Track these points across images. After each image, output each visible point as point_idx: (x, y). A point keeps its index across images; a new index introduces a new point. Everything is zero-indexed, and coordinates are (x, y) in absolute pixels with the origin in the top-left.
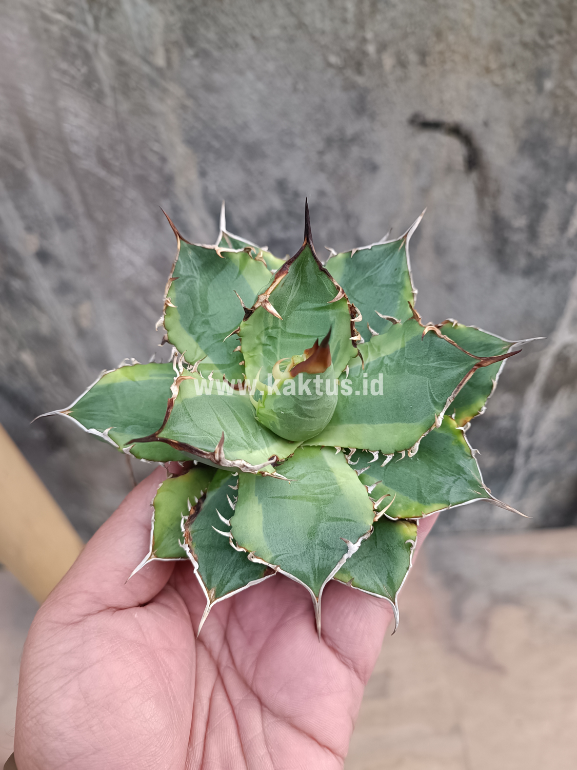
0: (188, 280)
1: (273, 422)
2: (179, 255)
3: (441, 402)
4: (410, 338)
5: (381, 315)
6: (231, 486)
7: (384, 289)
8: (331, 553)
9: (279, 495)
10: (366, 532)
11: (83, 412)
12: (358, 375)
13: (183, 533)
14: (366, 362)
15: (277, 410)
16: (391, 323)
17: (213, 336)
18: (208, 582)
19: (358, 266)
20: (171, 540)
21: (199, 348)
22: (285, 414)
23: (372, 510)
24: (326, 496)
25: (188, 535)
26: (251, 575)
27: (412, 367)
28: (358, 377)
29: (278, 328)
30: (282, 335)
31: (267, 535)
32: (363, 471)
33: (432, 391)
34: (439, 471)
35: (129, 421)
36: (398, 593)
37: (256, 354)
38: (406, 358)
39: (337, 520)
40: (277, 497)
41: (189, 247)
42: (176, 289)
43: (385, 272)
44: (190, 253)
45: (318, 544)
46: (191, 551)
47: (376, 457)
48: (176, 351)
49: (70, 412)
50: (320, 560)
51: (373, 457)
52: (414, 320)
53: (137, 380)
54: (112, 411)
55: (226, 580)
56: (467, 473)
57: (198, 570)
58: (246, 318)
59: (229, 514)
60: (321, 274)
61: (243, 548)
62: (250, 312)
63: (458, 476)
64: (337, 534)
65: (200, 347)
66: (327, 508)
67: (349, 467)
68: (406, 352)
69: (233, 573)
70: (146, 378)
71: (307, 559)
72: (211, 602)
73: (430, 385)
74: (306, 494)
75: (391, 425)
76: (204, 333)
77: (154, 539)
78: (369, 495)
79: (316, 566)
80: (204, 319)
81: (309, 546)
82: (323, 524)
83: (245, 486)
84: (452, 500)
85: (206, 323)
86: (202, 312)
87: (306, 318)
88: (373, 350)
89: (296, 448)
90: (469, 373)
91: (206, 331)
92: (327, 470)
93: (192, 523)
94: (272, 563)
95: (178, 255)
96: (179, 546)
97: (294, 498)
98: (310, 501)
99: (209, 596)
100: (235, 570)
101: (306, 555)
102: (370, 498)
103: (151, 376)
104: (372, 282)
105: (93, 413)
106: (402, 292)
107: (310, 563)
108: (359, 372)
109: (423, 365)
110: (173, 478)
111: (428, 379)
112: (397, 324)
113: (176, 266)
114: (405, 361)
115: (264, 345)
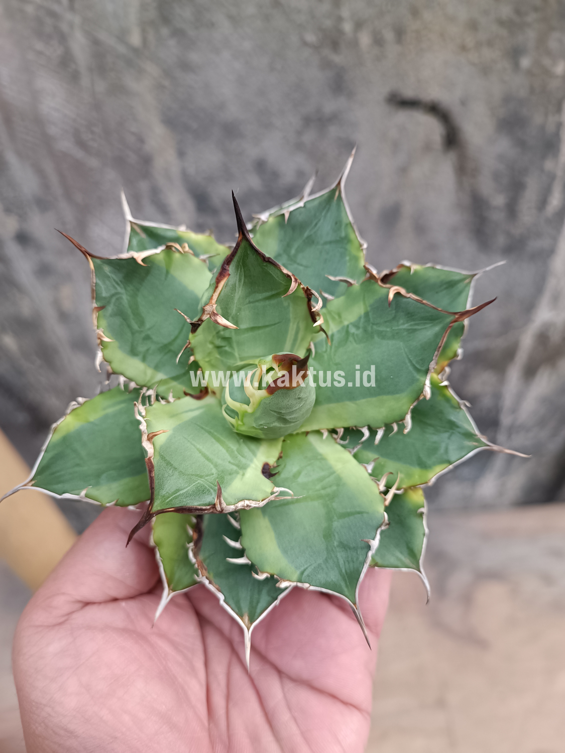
0: (113, 300)
2: (96, 276)
3: (423, 369)
4: (371, 301)
5: (332, 278)
7: (327, 247)
8: (354, 554)
10: (382, 521)
11: (48, 477)
12: (324, 349)
13: (195, 564)
14: (329, 333)
15: (259, 426)
16: (344, 284)
17: (159, 349)
18: (238, 609)
19: (295, 228)
20: (183, 570)
21: (147, 367)
22: (269, 427)
23: (378, 492)
24: (329, 490)
25: (201, 565)
27: (382, 332)
31: (285, 551)
32: (356, 450)
33: (410, 356)
34: (430, 430)
35: (100, 469)
36: (421, 561)
37: (212, 358)
38: (373, 324)
39: (349, 516)
40: (281, 505)
41: (104, 263)
42: (105, 316)
43: (325, 229)
44: (107, 269)
45: (338, 546)
46: (210, 583)
47: (367, 433)
48: (125, 379)
49: (33, 482)
50: (345, 563)
51: (362, 435)
52: (372, 281)
53: (92, 420)
54: (78, 465)
55: (255, 601)
56: (461, 426)
57: (225, 601)
58: (194, 331)
59: (237, 535)
60: (266, 265)
61: (265, 573)
62: (198, 325)
63: (451, 431)
64: (353, 531)
65: (149, 366)
66: (334, 504)
67: (340, 447)
68: (371, 316)
69: (260, 592)
70: (100, 414)
71: (332, 565)
72: (248, 630)
73: (406, 350)
74: (308, 493)
75: (374, 399)
76: (148, 350)
77: (166, 576)
78: (370, 475)
79: (344, 571)
80: (143, 335)
81: (329, 551)
82: (336, 523)
84: (453, 459)
85: (147, 338)
86: (140, 328)
87: (258, 310)
88: (333, 319)
89: (281, 444)
90: (446, 332)
91: (150, 347)
92: (320, 459)
93: (200, 550)
94: (300, 581)
95: (94, 277)
97: (297, 501)
98: (314, 500)
99: (244, 623)
100: (261, 587)
101: (329, 561)
102: (373, 478)
103: (104, 409)
104: (313, 242)
105: (58, 474)
106: (348, 247)
107: (336, 568)
108: (325, 346)
109: (393, 328)
111: (401, 343)
112: (353, 286)
113: (96, 291)
114: (372, 328)
115: (218, 347)
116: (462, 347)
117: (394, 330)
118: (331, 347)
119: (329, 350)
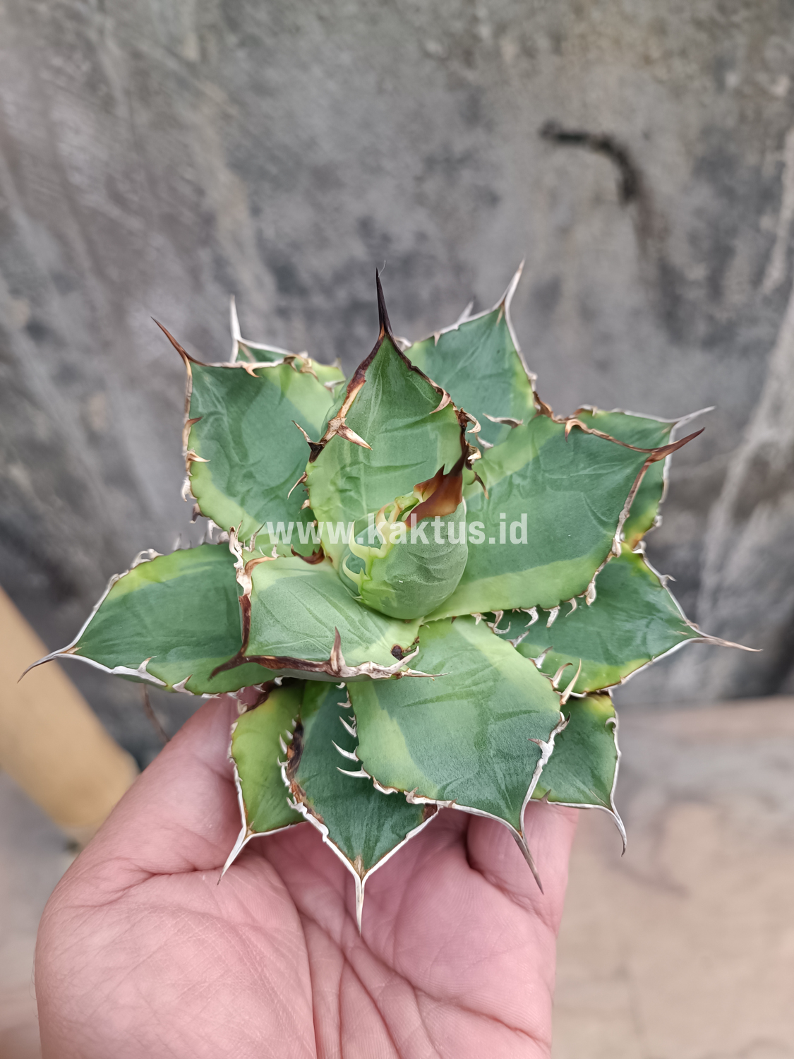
0: (211, 419)
1: (387, 598)
2: (193, 384)
3: (612, 521)
4: (543, 442)
5: (492, 419)
6: (341, 704)
7: (486, 382)
8: (519, 764)
9: (417, 700)
10: (557, 722)
11: (96, 644)
12: (479, 507)
13: (288, 788)
14: (487, 487)
15: (392, 580)
16: (508, 427)
17: (263, 493)
18: (348, 849)
19: (444, 357)
20: (270, 802)
21: (246, 515)
22: (405, 583)
23: (552, 689)
24: (482, 686)
25: (298, 789)
26: (406, 824)
27: (556, 481)
28: (481, 510)
29: (359, 463)
30: (365, 472)
31: (420, 761)
32: (520, 640)
33: (593, 508)
34: (622, 616)
35: (168, 642)
36: (612, 795)
37: (332, 507)
38: (545, 471)
39: (511, 716)
40: (415, 704)
41: (205, 370)
42: (198, 435)
43: (483, 360)
44: (208, 379)
45: (494, 756)
46: (309, 811)
47: (535, 616)
48: (215, 526)
49: (76, 649)
50: (505, 777)
51: (529, 617)
52: (544, 416)
53: (164, 580)
54: (139, 634)
55: (372, 839)
56: (662, 610)
57: (328, 836)
58: (313, 458)
59: (352, 744)
60: (412, 375)
61: (391, 787)
62: (319, 448)
63: (650, 617)
64: (517, 735)
65: (248, 513)
66: (489, 703)
67: (497, 638)
68: (541, 462)
69: (380, 827)
70: (177, 574)
71: (486, 780)
72: (362, 879)
73: (588, 501)
74: (454, 689)
75: (546, 568)
76: (249, 491)
77: (245, 807)
78: (538, 669)
79: (503, 787)
80: (244, 471)
81: (483, 763)
82: (493, 726)
83: (361, 699)
84: (653, 651)
85: (249, 476)
86: (241, 461)
87: (396, 442)
88: (492, 469)
89: (417, 628)
90: (641, 474)
91: (252, 488)
92: (471, 650)
93: (296, 770)
94: (441, 799)
95: (191, 385)
96: (290, 807)
97: (439, 699)
98: (462, 698)
99: (356, 869)
100: (382, 821)
101: (483, 775)
102: (543, 674)
103: (183, 569)
104: (468, 376)
105: (111, 643)
106: (513, 381)
107: (492, 784)
108: (480, 503)
109: (571, 475)
110: (250, 712)
111: (582, 493)
112: (519, 426)
113: (191, 402)
114: (543, 475)
115: (342, 491)
116: (660, 514)
117: (571, 477)
118: (489, 503)
119: (485, 507)
